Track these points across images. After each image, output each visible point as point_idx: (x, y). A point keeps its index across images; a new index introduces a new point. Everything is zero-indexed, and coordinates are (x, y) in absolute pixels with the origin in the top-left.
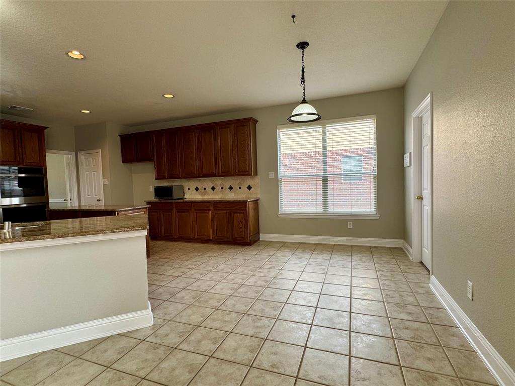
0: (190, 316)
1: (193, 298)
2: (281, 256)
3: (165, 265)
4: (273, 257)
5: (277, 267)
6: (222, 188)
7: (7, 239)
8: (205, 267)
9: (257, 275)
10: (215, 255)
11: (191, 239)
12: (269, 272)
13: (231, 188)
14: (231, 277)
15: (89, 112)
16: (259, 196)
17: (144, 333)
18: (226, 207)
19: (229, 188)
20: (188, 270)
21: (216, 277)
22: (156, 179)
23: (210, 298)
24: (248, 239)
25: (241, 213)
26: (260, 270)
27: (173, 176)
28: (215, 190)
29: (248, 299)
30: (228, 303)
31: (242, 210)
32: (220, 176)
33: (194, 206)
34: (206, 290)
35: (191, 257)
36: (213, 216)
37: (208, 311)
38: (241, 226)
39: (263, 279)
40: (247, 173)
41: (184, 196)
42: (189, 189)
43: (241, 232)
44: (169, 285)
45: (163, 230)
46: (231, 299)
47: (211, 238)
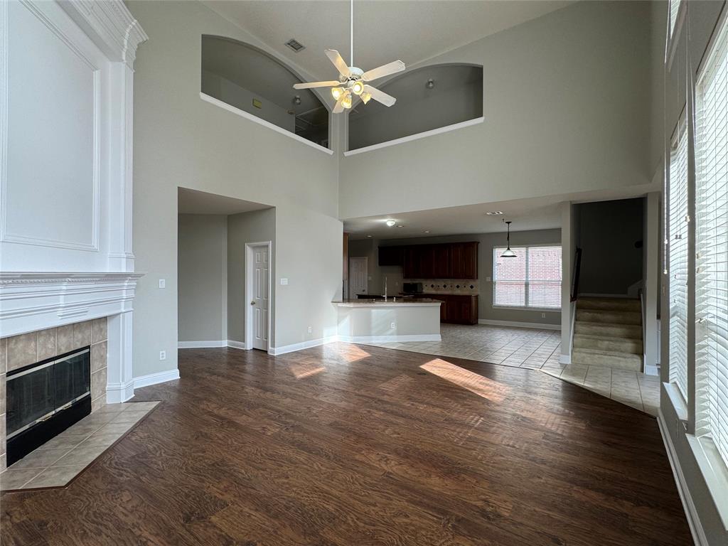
6: (451, 286)
13: (458, 287)
16: (478, 293)
19: (456, 287)
22: (404, 278)
24: (471, 320)
25: (468, 303)
27: (415, 277)
32: (450, 278)
38: (467, 311)
42: (426, 286)
43: (467, 315)
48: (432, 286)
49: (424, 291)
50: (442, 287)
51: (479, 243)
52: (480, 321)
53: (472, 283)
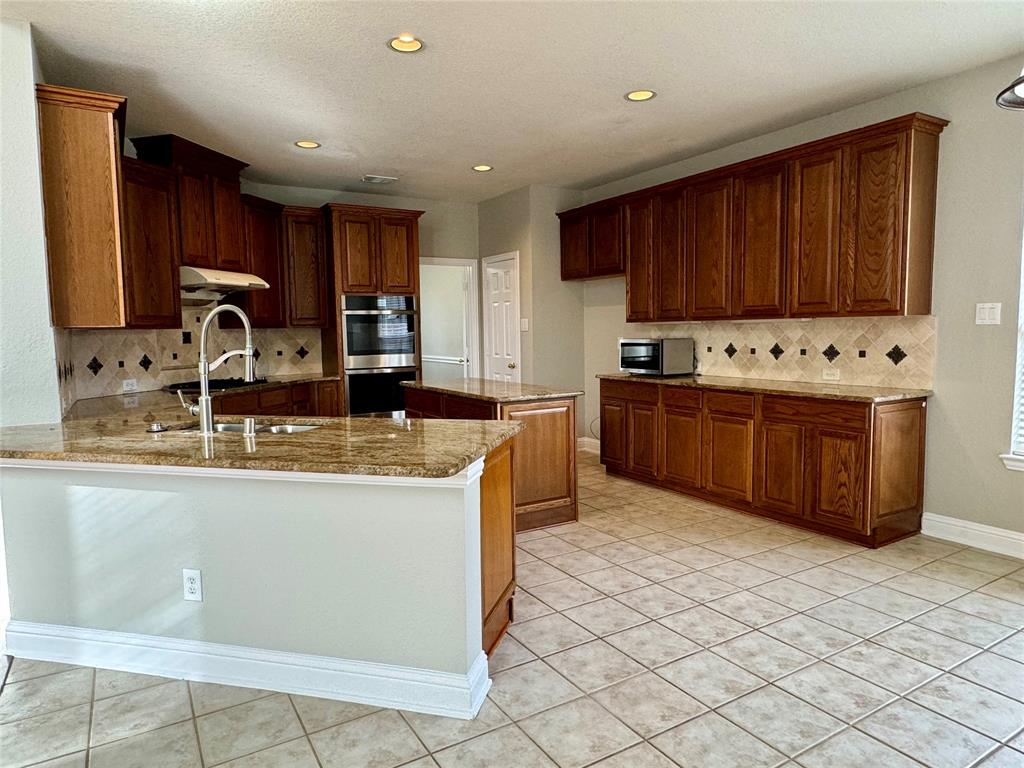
0: (567, 731)
1: (607, 677)
2: (979, 616)
3: (600, 551)
4: (942, 610)
5: (938, 658)
6: (803, 352)
7: (206, 459)
8: (691, 586)
9: (842, 663)
10: (742, 553)
11: (696, 489)
12: (894, 665)
13: (831, 353)
14: (751, 642)
15: (488, 168)
16: (929, 386)
17: (443, 734)
18: (797, 413)
19: (825, 353)
20: (642, 582)
21: (705, 632)
22: (628, 321)
23: (650, 696)
24: (864, 525)
25: (848, 437)
26: (864, 650)
27: (666, 315)
28: (782, 356)
29: (761, 745)
30: (692, 732)
31: (853, 429)
32: (793, 316)
33: (709, 400)
34: (654, 663)
35: (672, 546)
36: (758, 433)
37: (622, 736)
38: (843, 477)
39: (856, 686)
40: (885, 307)
41: (695, 367)
42: (710, 349)
43: (842, 497)
44: (573, 615)
45: (631, 455)
46: (708, 724)
47: (750, 498)
48: (731, 351)
49: (700, 369)
50: (764, 354)
51: (940, 125)
52: (933, 524)
53: (896, 333)
